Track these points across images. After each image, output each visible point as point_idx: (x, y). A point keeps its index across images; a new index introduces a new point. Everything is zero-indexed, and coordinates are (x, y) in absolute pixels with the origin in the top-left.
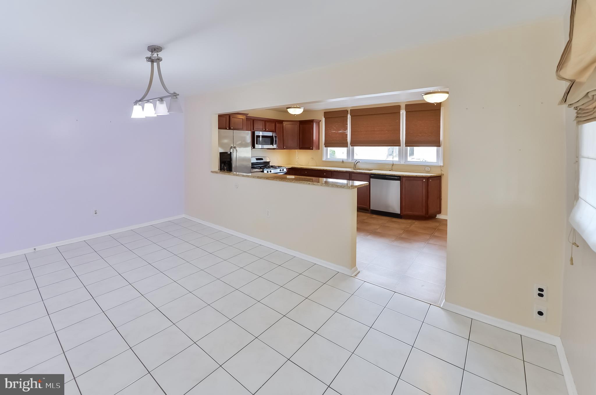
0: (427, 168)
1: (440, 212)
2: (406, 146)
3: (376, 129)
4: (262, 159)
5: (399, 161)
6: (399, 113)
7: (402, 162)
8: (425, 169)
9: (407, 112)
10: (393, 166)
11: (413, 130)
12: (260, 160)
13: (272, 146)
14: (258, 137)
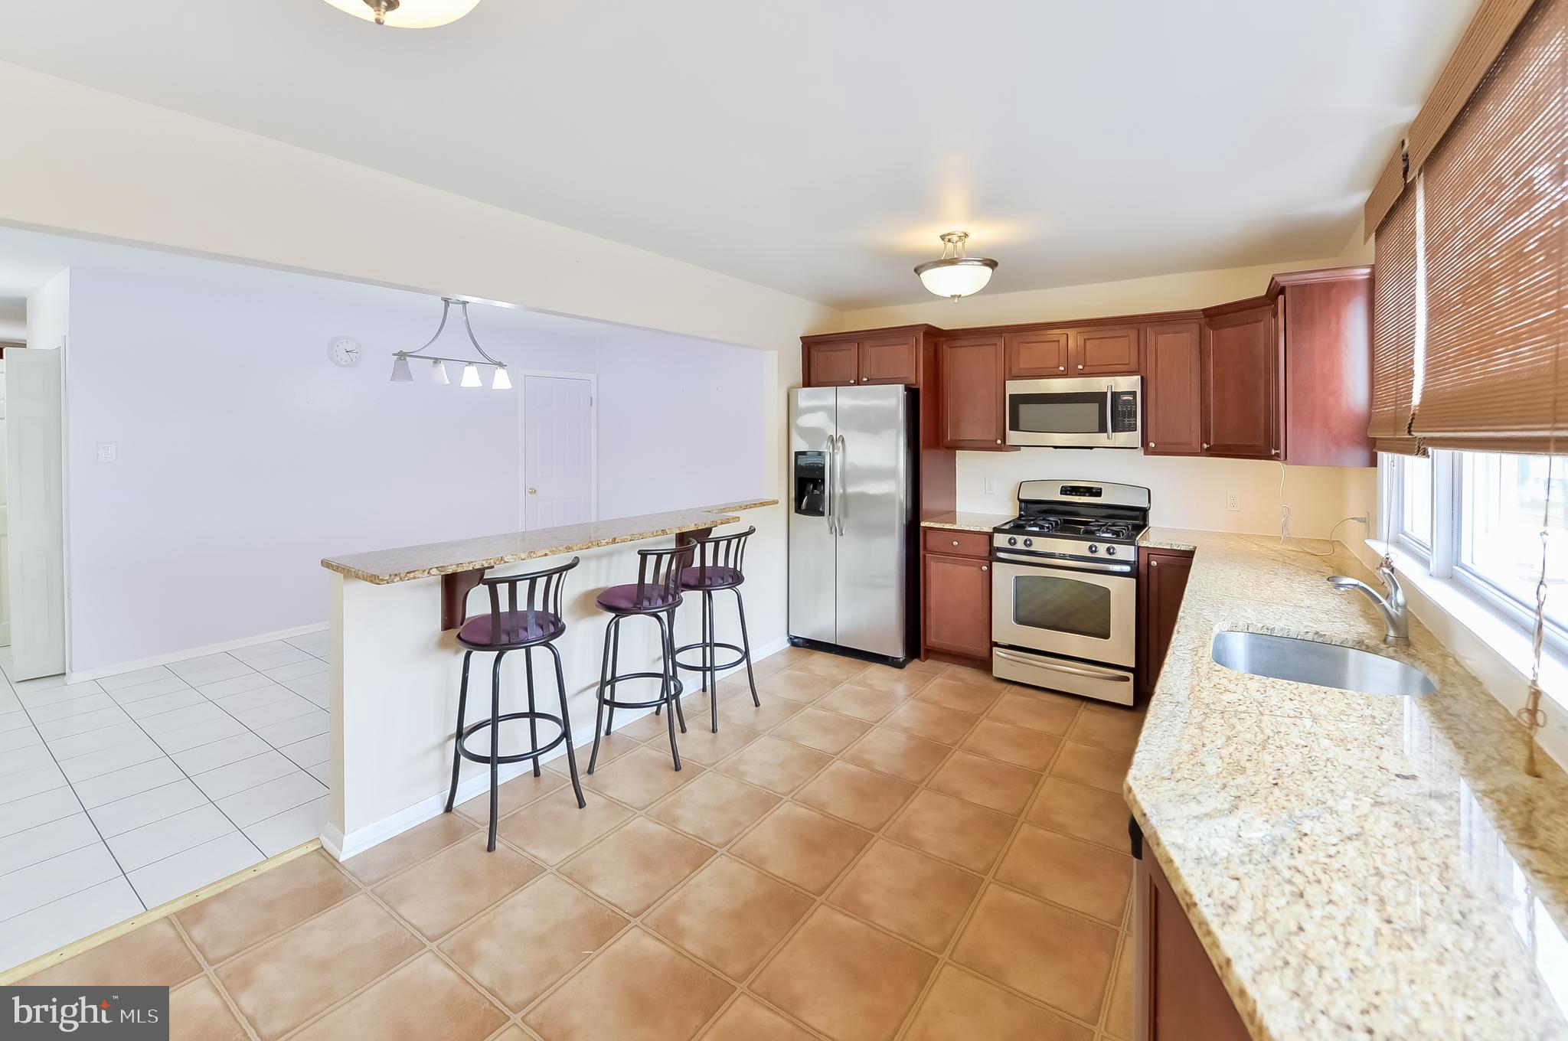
12: (1084, 495)
13: (1101, 439)
14: (1018, 400)
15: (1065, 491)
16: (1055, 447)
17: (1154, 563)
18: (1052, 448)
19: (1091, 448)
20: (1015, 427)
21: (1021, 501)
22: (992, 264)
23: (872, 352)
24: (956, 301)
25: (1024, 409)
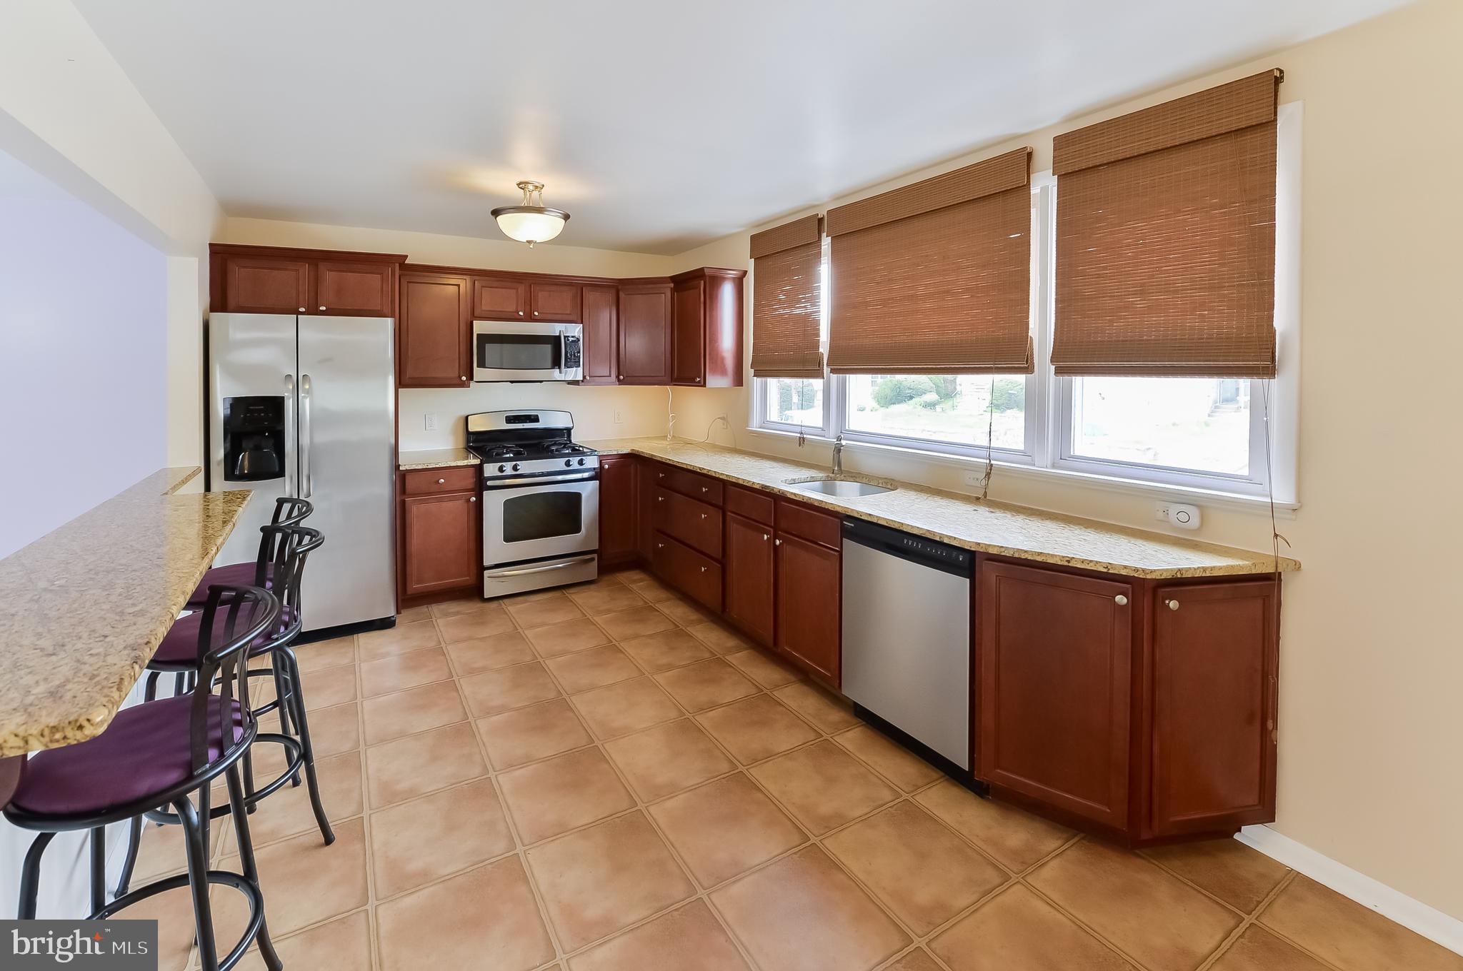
0: (1183, 507)
1: (1265, 811)
2: (1059, 371)
3: (921, 291)
4: (536, 419)
5: (1024, 453)
6: (1023, 189)
7: (1043, 464)
8: (1166, 512)
9: (1065, 177)
10: (988, 475)
11: (1099, 276)
12: (526, 422)
13: (556, 374)
14: (485, 339)
15: (510, 420)
16: (512, 382)
17: (607, 466)
18: (509, 383)
19: (541, 382)
20: (482, 364)
21: (468, 433)
22: (566, 217)
23: (330, 277)
24: (531, 246)
25: (489, 348)
